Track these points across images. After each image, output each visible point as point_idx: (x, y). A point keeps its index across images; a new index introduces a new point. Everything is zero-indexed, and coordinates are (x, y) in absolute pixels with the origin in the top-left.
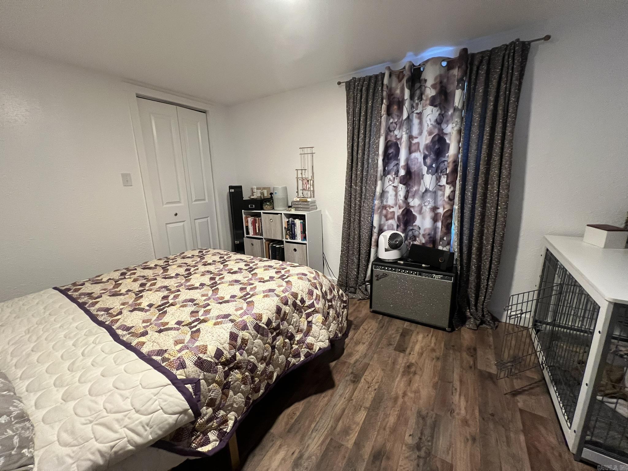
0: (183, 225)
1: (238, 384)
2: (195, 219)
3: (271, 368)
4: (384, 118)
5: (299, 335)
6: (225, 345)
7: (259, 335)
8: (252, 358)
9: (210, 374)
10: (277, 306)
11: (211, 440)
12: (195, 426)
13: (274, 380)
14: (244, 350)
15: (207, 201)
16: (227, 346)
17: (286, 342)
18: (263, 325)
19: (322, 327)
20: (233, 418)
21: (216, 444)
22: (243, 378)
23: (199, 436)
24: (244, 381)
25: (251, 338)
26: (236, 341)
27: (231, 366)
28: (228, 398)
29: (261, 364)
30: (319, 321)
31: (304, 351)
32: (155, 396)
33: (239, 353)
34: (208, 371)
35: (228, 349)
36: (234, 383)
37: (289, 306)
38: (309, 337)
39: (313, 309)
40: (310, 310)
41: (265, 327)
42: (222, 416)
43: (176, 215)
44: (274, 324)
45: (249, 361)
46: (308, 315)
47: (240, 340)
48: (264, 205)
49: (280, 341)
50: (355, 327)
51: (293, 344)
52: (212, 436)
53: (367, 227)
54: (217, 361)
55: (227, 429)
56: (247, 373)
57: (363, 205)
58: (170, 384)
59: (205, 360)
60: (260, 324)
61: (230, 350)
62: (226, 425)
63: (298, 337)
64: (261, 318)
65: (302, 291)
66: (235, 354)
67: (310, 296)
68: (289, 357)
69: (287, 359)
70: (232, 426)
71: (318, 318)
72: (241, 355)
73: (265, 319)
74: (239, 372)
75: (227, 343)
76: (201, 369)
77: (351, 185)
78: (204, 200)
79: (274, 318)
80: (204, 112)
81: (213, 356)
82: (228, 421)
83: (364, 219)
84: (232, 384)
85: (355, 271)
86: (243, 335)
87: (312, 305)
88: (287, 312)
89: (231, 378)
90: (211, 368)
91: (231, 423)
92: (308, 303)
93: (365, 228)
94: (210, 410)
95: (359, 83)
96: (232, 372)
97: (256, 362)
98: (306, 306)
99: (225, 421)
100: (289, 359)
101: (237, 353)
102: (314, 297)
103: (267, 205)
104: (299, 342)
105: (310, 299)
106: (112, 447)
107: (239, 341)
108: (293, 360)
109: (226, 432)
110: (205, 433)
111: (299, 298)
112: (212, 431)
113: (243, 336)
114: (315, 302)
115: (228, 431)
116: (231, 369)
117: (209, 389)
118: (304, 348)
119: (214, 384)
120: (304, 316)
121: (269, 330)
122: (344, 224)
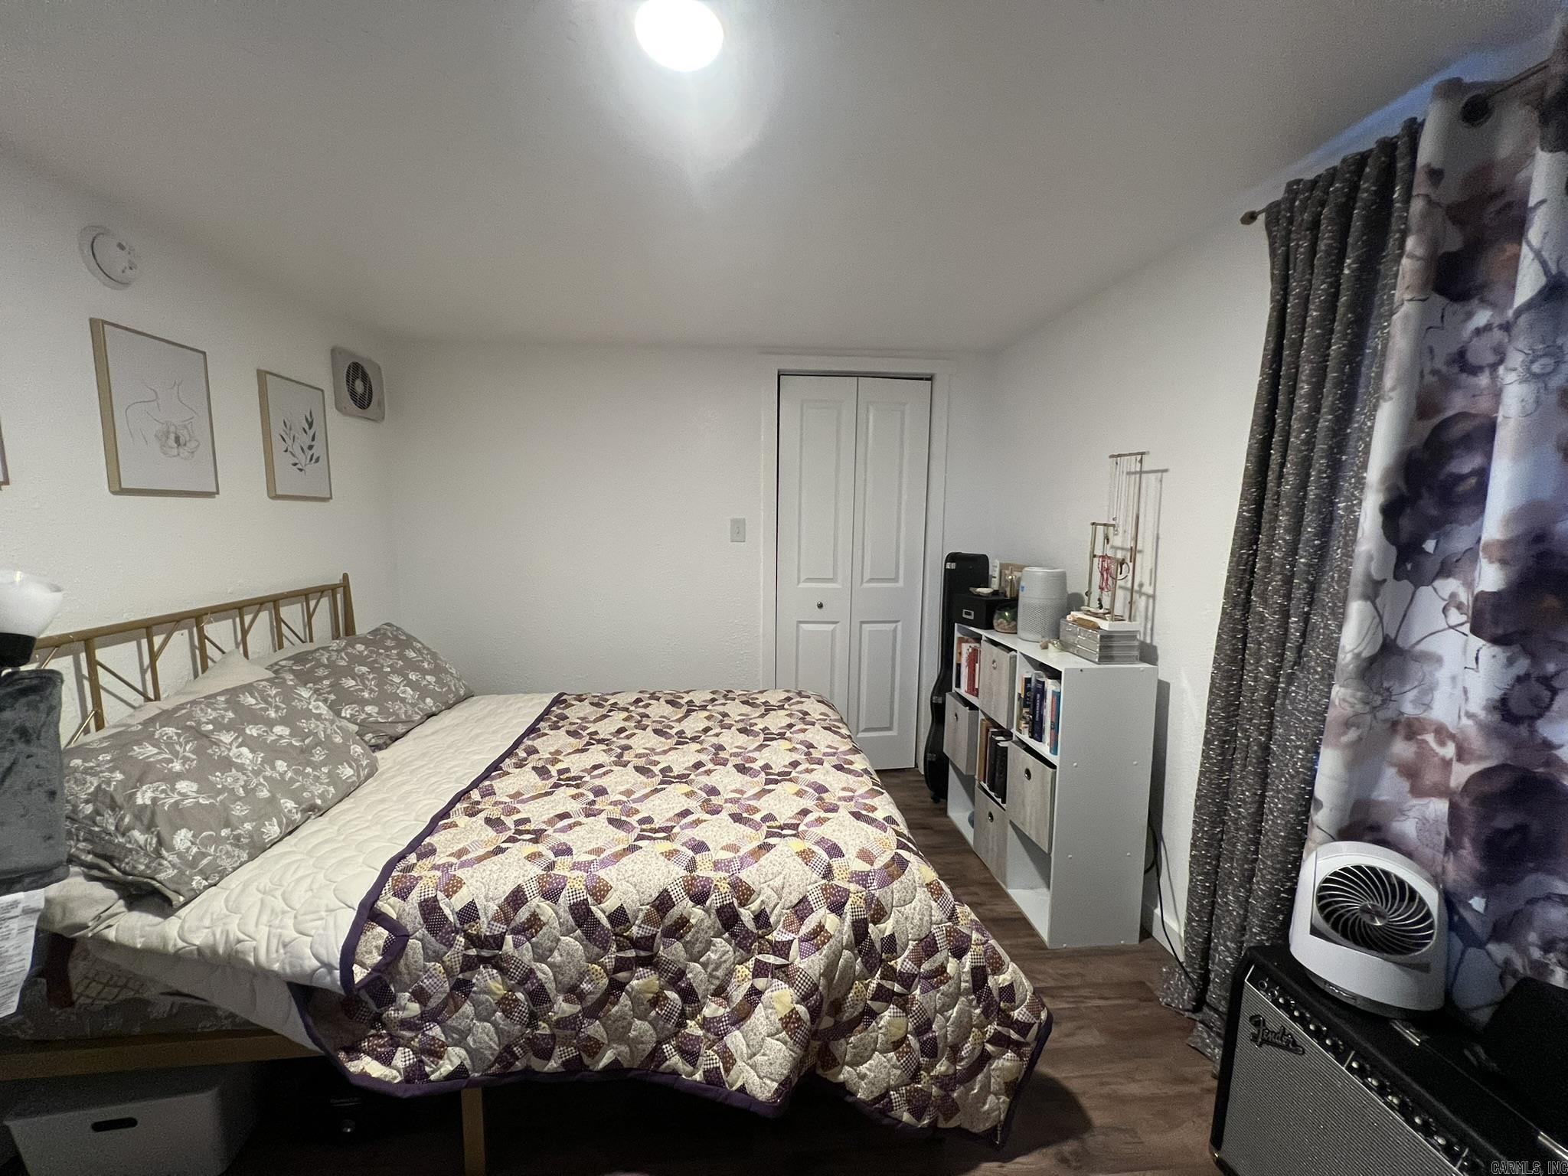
0: (833, 631)
1: (487, 1000)
2: (862, 622)
3: (595, 1029)
4: (1407, 316)
5: (714, 1006)
6: (491, 904)
7: (579, 932)
8: (544, 972)
9: (433, 939)
10: (666, 890)
11: (394, 1062)
12: (382, 1014)
13: (601, 1065)
14: (529, 940)
15: (901, 584)
16: (493, 907)
17: (666, 998)
18: (599, 915)
19: (778, 1032)
20: (457, 1062)
21: (395, 1078)
22: (504, 998)
23: (381, 1037)
24: (506, 1005)
25: (556, 924)
26: (516, 910)
27: (485, 953)
28: (457, 1014)
29: (566, 1000)
30: (778, 1006)
31: (710, 1058)
32: (326, 911)
33: (514, 941)
34: (434, 933)
35: (490, 914)
36: (480, 993)
37: (707, 911)
38: (737, 1032)
39: (780, 961)
40: (771, 959)
41: (605, 921)
42: (434, 1037)
43: (820, 606)
44: (635, 929)
45: (532, 971)
46: (760, 970)
47: (527, 915)
48: (996, 616)
49: (643, 981)
50: (1074, 1153)
51: (693, 1018)
52: (402, 1058)
53: (1286, 790)
54: (458, 925)
55: (433, 1072)
56: (520, 995)
57: (1286, 692)
58: (354, 909)
59: (440, 909)
60: (593, 908)
61: (492, 919)
62: (433, 1062)
63: (712, 1009)
64: (604, 896)
65: (779, 892)
66: (502, 936)
67: (794, 918)
68: (667, 1040)
69: (659, 1043)
70: (445, 1074)
71: (781, 997)
72: (516, 946)
73: (611, 904)
74: (500, 981)
75: (496, 902)
76: (426, 920)
77: (1248, 601)
78: (895, 580)
79: (641, 915)
80: (930, 379)
81: (457, 910)
82: (441, 1058)
83: (1284, 749)
84: (475, 992)
85: (1228, 949)
86: (538, 906)
87: (781, 950)
88: (693, 921)
89: (477, 979)
90: (440, 930)
91: (447, 1067)
92: (777, 936)
93: (1278, 792)
94: (415, 1008)
95: (1309, 198)
96: (484, 967)
97: (550, 986)
98: (767, 940)
99: (435, 1052)
100: (667, 1048)
101: (509, 938)
102: (805, 930)
103: (1004, 617)
104: (705, 1024)
105: (788, 926)
106: (239, 941)
107: (523, 914)
108: (676, 1060)
109: (427, 1075)
110: (395, 1043)
111: (755, 906)
112: (407, 1050)
113: (538, 911)
114: (796, 942)
115: (432, 1077)
116: (485, 961)
117: (425, 966)
118: (715, 1051)
119: (438, 965)
120: (751, 963)
121: (616, 935)
122: (1207, 742)
